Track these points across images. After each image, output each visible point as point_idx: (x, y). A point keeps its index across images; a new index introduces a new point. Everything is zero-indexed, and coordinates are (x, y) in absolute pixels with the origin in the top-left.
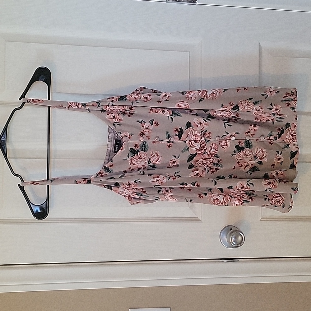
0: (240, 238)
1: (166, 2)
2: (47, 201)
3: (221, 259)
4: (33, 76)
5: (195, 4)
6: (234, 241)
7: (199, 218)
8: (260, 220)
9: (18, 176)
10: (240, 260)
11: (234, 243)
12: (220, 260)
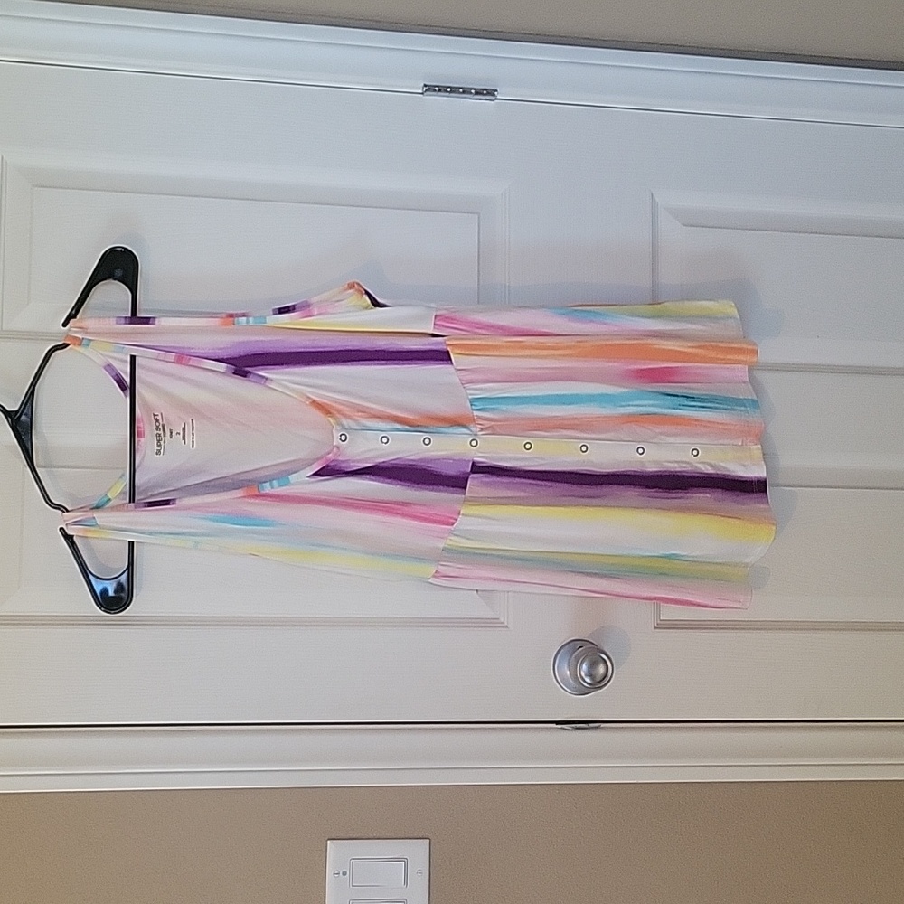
0: (601, 669)
1: (422, 94)
2: (128, 568)
3: (557, 723)
4: (97, 267)
5: (493, 98)
6: (586, 675)
7: (502, 620)
8: (655, 628)
9: (59, 509)
10: (603, 725)
11: (588, 680)
12: (554, 725)
